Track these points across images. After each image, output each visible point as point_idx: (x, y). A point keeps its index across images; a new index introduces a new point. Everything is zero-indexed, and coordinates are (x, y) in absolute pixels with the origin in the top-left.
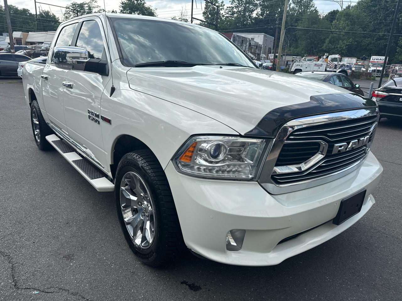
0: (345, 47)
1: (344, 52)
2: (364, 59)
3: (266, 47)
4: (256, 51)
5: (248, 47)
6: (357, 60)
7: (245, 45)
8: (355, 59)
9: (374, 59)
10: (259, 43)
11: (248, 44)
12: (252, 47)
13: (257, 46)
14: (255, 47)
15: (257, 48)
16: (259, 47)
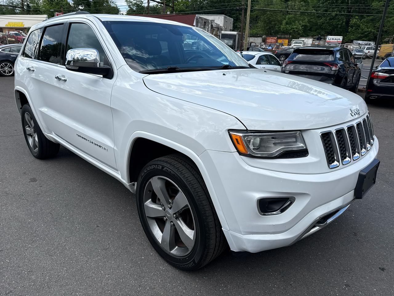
0: (301, 27)
1: (301, 32)
2: (319, 39)
3: (226, 28)
4: (217, 33)
5: (210, 28)
6: (313, 41)
7: (207, 27)
8: (311, 39)
9: (330, 39)
10: (220, 25)
11: (210, 25)
12: (214, 29)
13: (218, 28)
14: (217, 29)
15: (218, 30)
16: (220, 29)
